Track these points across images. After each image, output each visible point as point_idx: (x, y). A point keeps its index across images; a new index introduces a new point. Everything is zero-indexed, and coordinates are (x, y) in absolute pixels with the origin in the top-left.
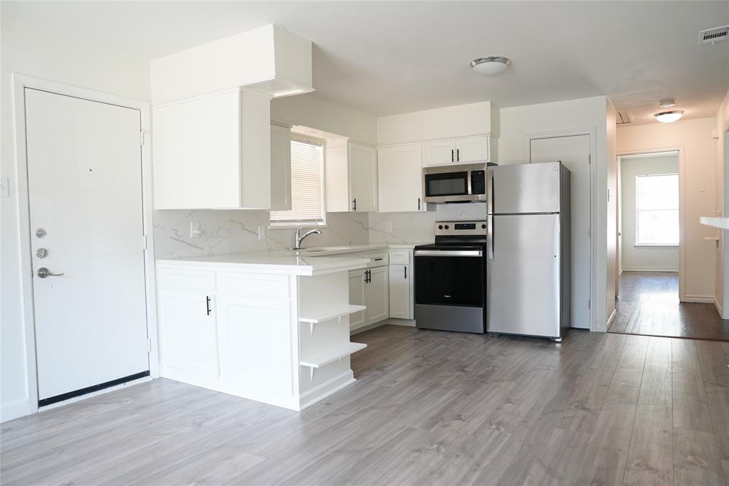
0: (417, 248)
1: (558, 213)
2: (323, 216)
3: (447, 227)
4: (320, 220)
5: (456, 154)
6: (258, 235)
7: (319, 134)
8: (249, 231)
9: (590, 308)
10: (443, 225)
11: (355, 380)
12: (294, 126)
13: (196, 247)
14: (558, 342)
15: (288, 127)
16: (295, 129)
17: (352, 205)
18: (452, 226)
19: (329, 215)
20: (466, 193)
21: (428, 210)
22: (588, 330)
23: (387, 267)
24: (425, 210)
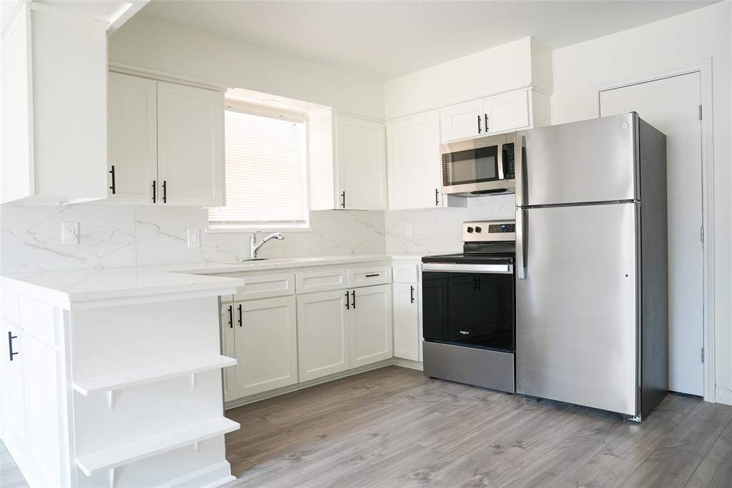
0: (425, 260)
1: (632, 201)
2: (306, 217)
3: (478, 230)
4: (303, 222)
5: (483, 122)
6: (186, 240)
7: (282, 102)
8: (169, 235)
9: (703, 361)
10: (474, 226)
11: (234, 478)
12: (229, 89)
13: (72, 256)
14: (635, 423)
15: (219, 90)
16: (232, 94)
17: (339, 201)
18: (485, 227)
19: (313, 214)
20: (497, 178)
21: (449, 205)
22: (701, 398)
23: (390, 285)
24: (446, 204)
